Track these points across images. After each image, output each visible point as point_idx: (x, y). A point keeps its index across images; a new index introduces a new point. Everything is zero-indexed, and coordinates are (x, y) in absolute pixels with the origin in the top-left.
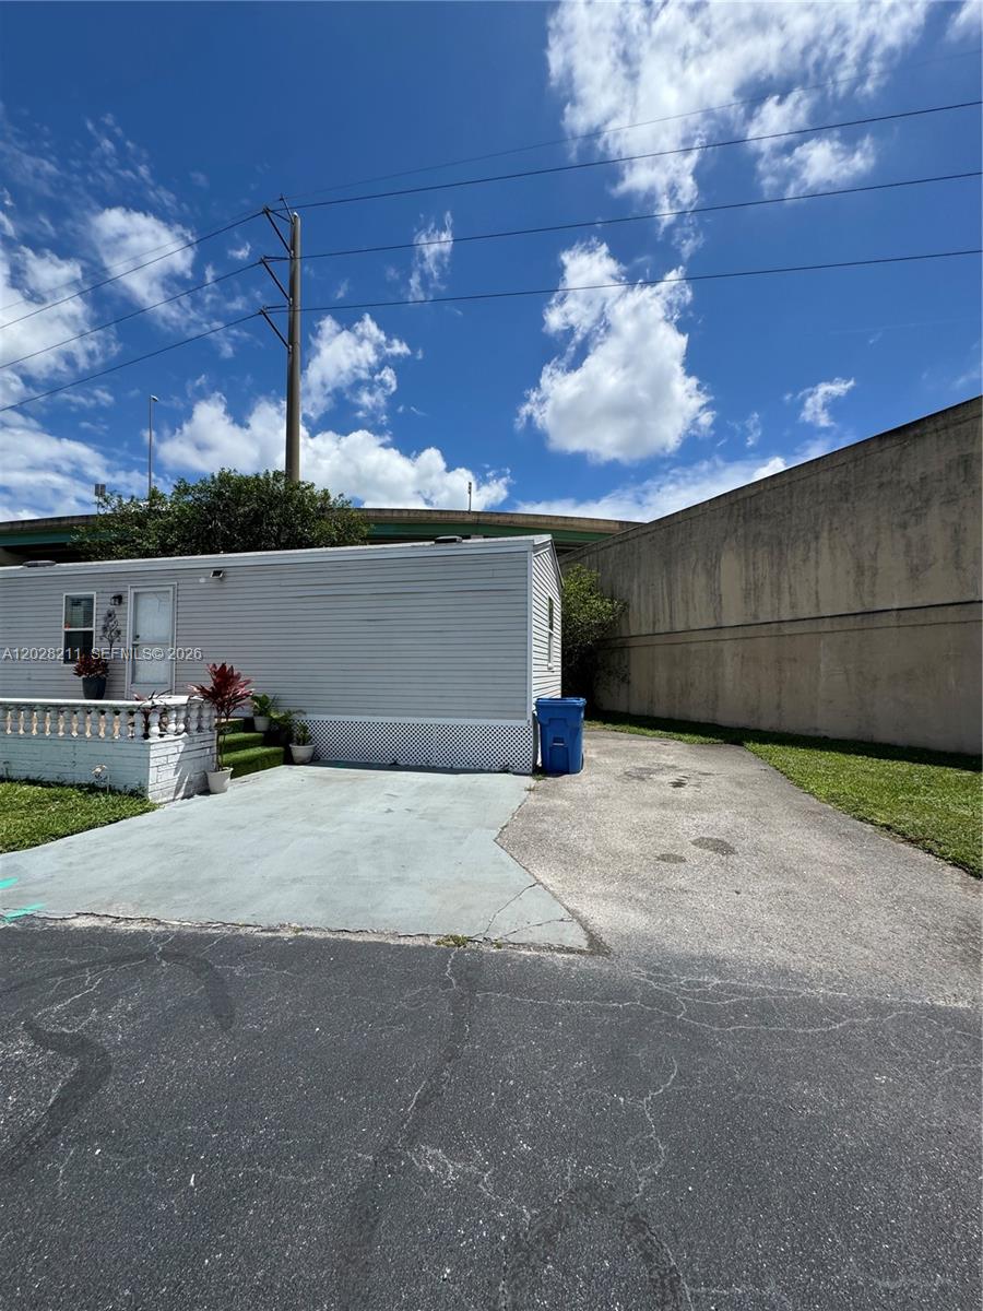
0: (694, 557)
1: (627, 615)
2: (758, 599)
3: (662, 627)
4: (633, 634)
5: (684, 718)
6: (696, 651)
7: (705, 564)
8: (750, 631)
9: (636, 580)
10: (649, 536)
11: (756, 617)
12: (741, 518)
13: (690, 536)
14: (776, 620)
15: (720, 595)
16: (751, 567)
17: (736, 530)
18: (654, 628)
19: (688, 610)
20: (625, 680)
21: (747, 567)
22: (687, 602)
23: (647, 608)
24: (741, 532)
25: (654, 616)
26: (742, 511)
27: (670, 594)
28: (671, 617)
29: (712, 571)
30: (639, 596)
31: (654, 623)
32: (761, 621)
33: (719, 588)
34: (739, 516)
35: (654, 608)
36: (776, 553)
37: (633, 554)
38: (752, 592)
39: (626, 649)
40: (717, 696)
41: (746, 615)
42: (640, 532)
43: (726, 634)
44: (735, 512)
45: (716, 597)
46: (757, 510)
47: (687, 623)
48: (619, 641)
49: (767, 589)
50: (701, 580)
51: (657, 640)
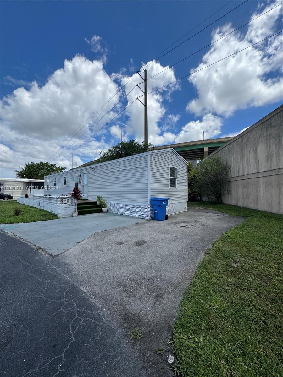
0: (250, 147)
1: (231, 170)
2: (271, 160)
3: (241, 174)
4: (232, 177)
5: (247, 207)
6: (251, 182)
7: (253, 149)
8: (268, 174)
9: (233, 157)
10: (237, 141)
11: (271, 167)
12: (265, 129)
13: (249, 139)
14: (278, 168)
15: (258, 160)
16: (269, 147)
17: (263, 134)
18: (238, 174)
19: (248, 167)
20: (230, 193)
21: (267, 148)
22: (248, 164)
23: (236, 167)
24: (265, 134)
25: (238, 170)
26: (266, 126)
27: (243, 161)
28: (243, 170)
29: (255, 151)
30: (234, 163)
31: (238, 172)
32: (273, 169)
33: (258, 157)
34: (265, 128)
35: (238, 167)
36: (278, 141)
37: (232, 148)
38: (269, 157)
39: (230, 182)
40: (258, 199)
41: (267, 167)
42: (234, 140)
43: (260, 175)
44: (263, 127)
45: (257, 161)
46: (271, 124)
47: (248, 172)
48: (228, 179)
49: (275, 156)
50: (252, 155)
51: (239, 178)
